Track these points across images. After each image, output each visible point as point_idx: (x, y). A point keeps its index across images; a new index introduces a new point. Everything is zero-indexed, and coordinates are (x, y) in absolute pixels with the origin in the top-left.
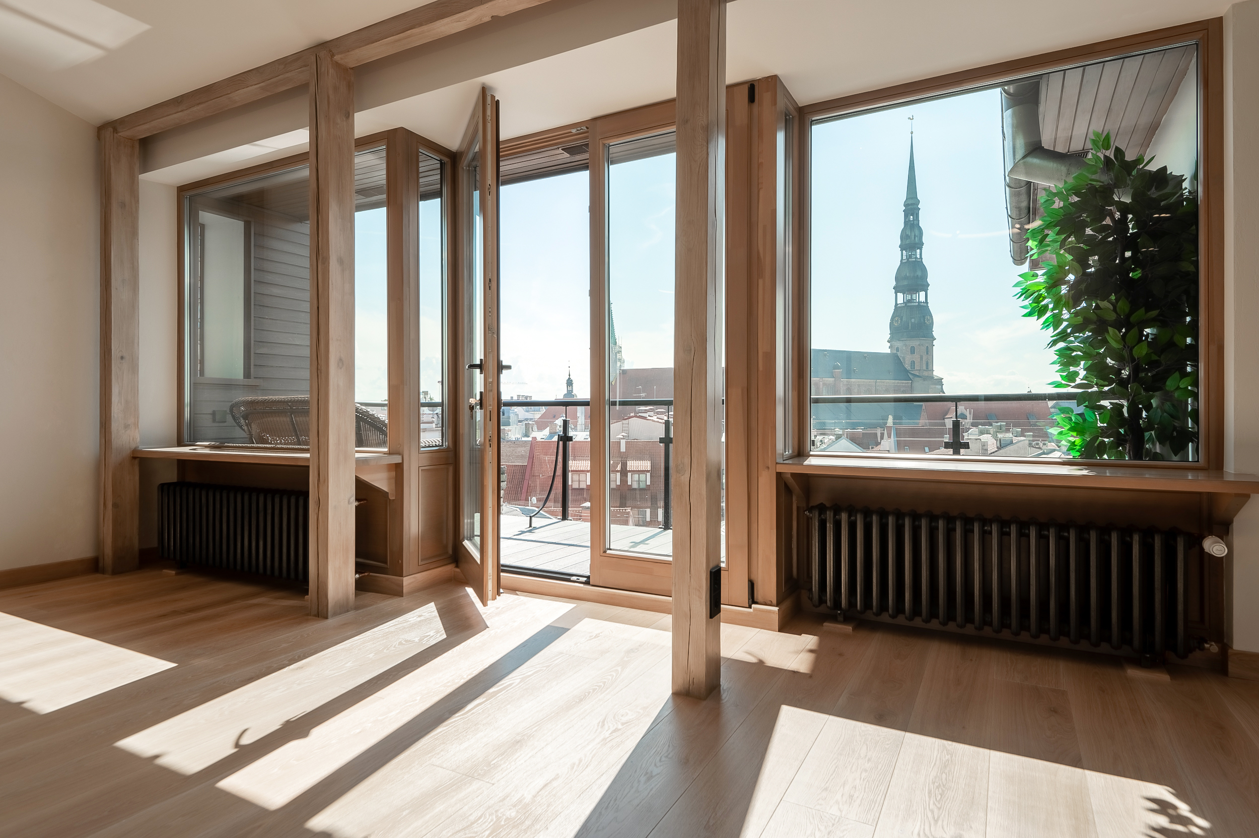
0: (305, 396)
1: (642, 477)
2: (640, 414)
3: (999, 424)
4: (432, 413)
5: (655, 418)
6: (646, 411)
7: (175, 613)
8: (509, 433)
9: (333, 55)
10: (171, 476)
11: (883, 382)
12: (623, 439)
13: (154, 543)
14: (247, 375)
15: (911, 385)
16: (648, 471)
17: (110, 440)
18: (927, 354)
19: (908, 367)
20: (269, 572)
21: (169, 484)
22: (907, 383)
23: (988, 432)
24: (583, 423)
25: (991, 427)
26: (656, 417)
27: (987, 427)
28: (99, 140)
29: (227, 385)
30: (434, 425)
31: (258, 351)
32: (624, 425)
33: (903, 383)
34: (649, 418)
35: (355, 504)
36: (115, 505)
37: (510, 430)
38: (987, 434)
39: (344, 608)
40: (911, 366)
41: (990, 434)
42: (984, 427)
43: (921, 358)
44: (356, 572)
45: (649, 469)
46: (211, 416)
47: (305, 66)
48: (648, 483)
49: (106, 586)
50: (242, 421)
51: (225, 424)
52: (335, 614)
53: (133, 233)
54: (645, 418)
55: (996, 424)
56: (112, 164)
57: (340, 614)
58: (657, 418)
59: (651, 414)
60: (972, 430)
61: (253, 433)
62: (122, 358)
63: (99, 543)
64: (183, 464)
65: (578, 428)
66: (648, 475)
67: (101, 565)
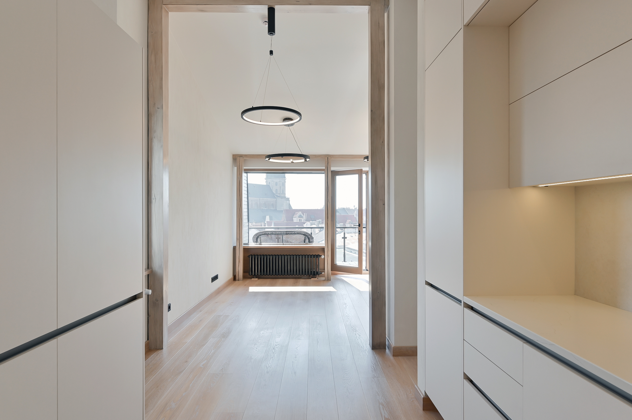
3: (319, 220)
11: (263, 199)
15: (276, 201)
18: (283, 186)
19: (274, 192)
22: (274, 200)
23: (314, 224)
25: (315, 222)
27: (314, 221)
33: (272, 200)
38: (314, 225)
40: (276, 191)
41: (315, 225)
42: (312, 222)
43: (280, 187)
55: (318, 220)
60: (306, 223)
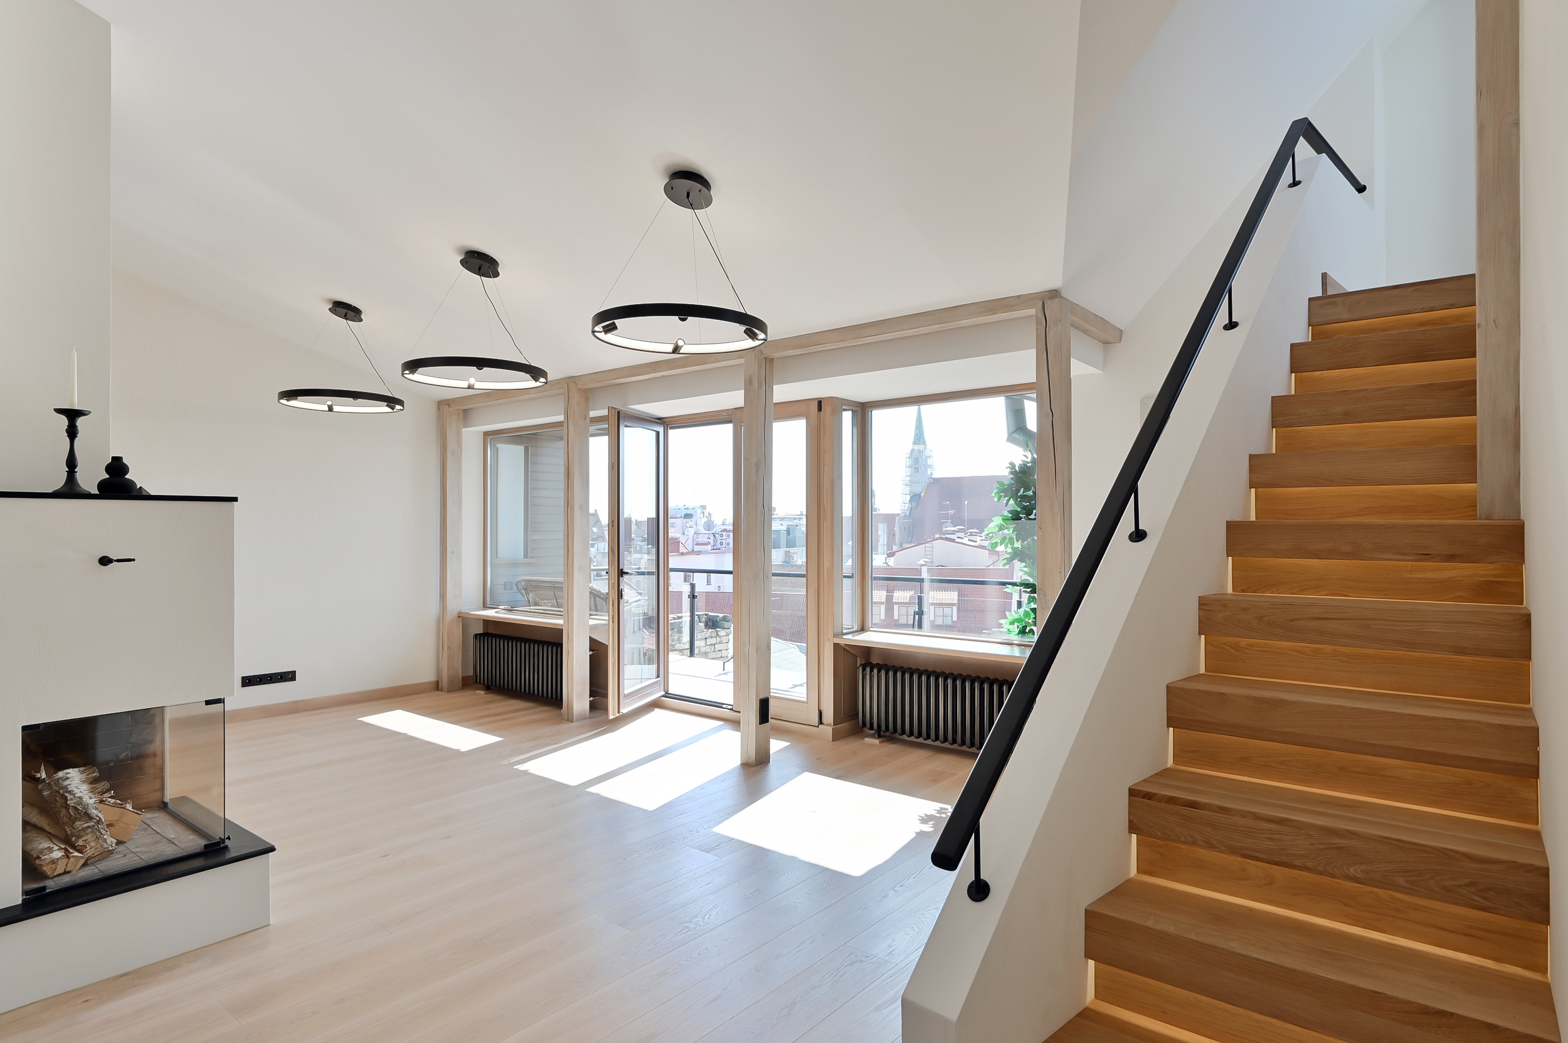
0: (561, 579)
1: (947, 610)
2: (947, 536)
4: (708, 532)
5: (965, 541)
6: (954, 532)
7: (489, 715)
8: (795, 556)
9: (577, 385)
10: (480, 630)
12: (926, 565)
13: (471, 673)
14: (526, 556)
16: (954, 605)
17: (446, 606)
20: (540, 694)
21: (480, 635)
24: (885, 543)
26: (967, 539)
28: (439, 409)
29: (514, 564)
30: (709, 547)
31: (532, 538)
32: (927, 549)
34: (958, 540)
35: (589, 653)
36: (449, 648)
37: (796, 553)
39: (582, 718)
44: (590, 696)
45: (955, 602)
46: (503, 586)
47: (562, 388)
48: (955, 619)
49: (444, 698)
50: (523, 591)
51: (512, 591)
52: (577, 720)
53: (459, 470)
54: (953, 541)
56: (447, 429)
57: (581, 720)
58: (969, 540)
59: (962, 535)
61: (530, 599)
62: (453, 552)
63: (439, 672)
64: (487, 622)
65: (879, 549)
66: (955, 608)
67: (440, 686)
